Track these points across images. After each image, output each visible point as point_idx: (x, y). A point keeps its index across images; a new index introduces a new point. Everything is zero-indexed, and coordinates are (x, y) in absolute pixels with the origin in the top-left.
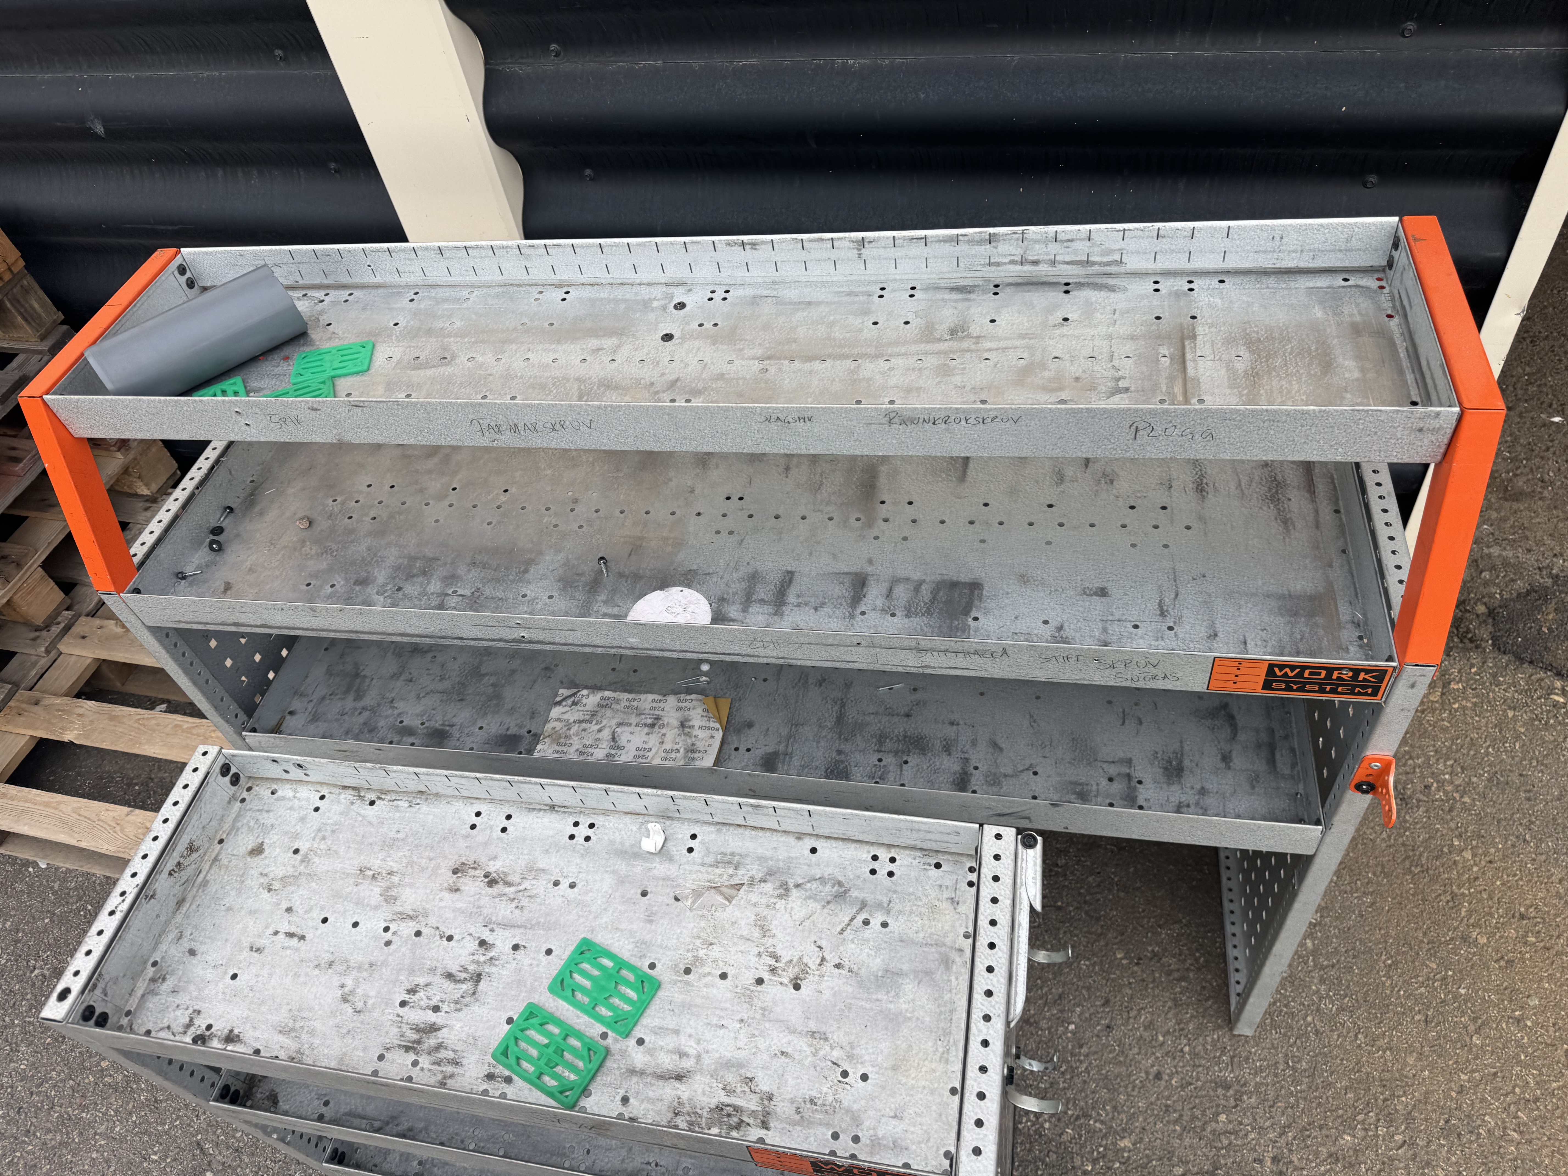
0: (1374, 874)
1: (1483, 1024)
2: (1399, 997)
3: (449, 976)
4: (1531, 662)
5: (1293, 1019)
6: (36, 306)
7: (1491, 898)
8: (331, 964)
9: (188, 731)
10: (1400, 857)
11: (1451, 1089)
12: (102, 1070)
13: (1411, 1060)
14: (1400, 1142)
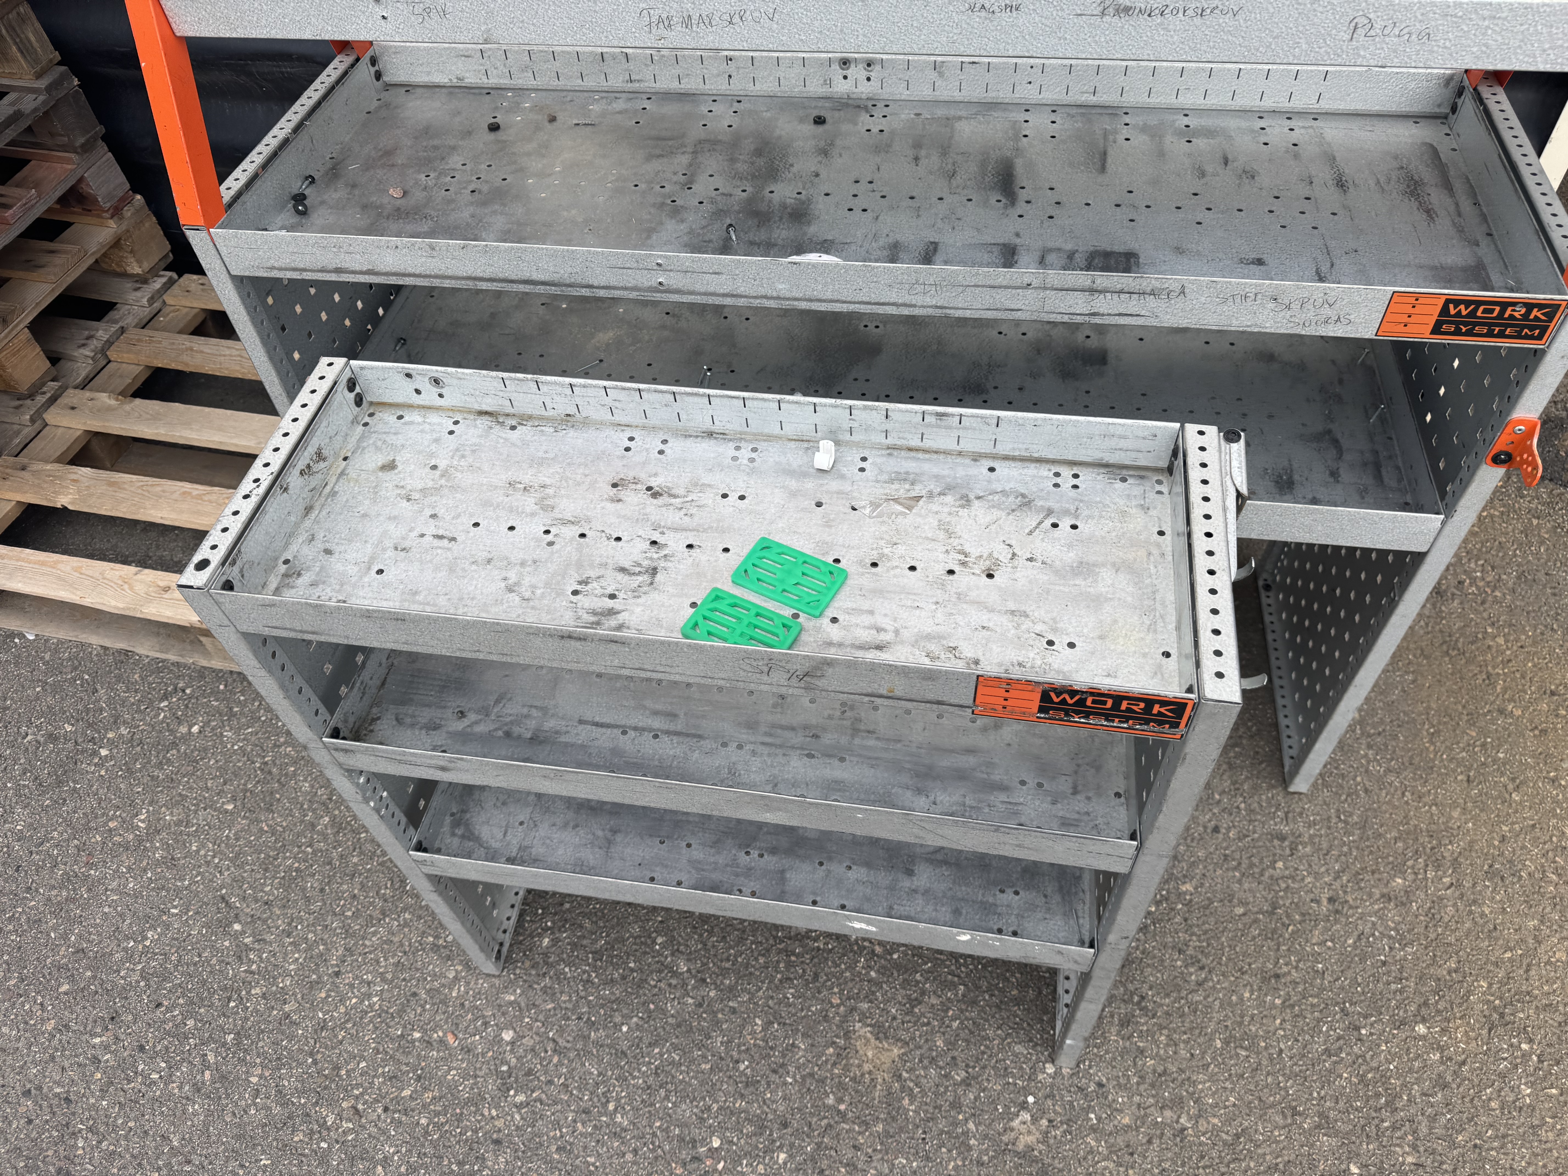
0: (1414, 656)
1: (1521, 783)
2: (1442, 760)
3: (623, 570)
4: (1551, 480)
5: (1343, 779)
6: (33, 39)
7: (1523, 677)
8: (489, 561)
9: (199, 497)
10: (1437, 642)
11: (1493, 838)
12: (110, 830)
13: (1456, 814)
14: (1448, 884)
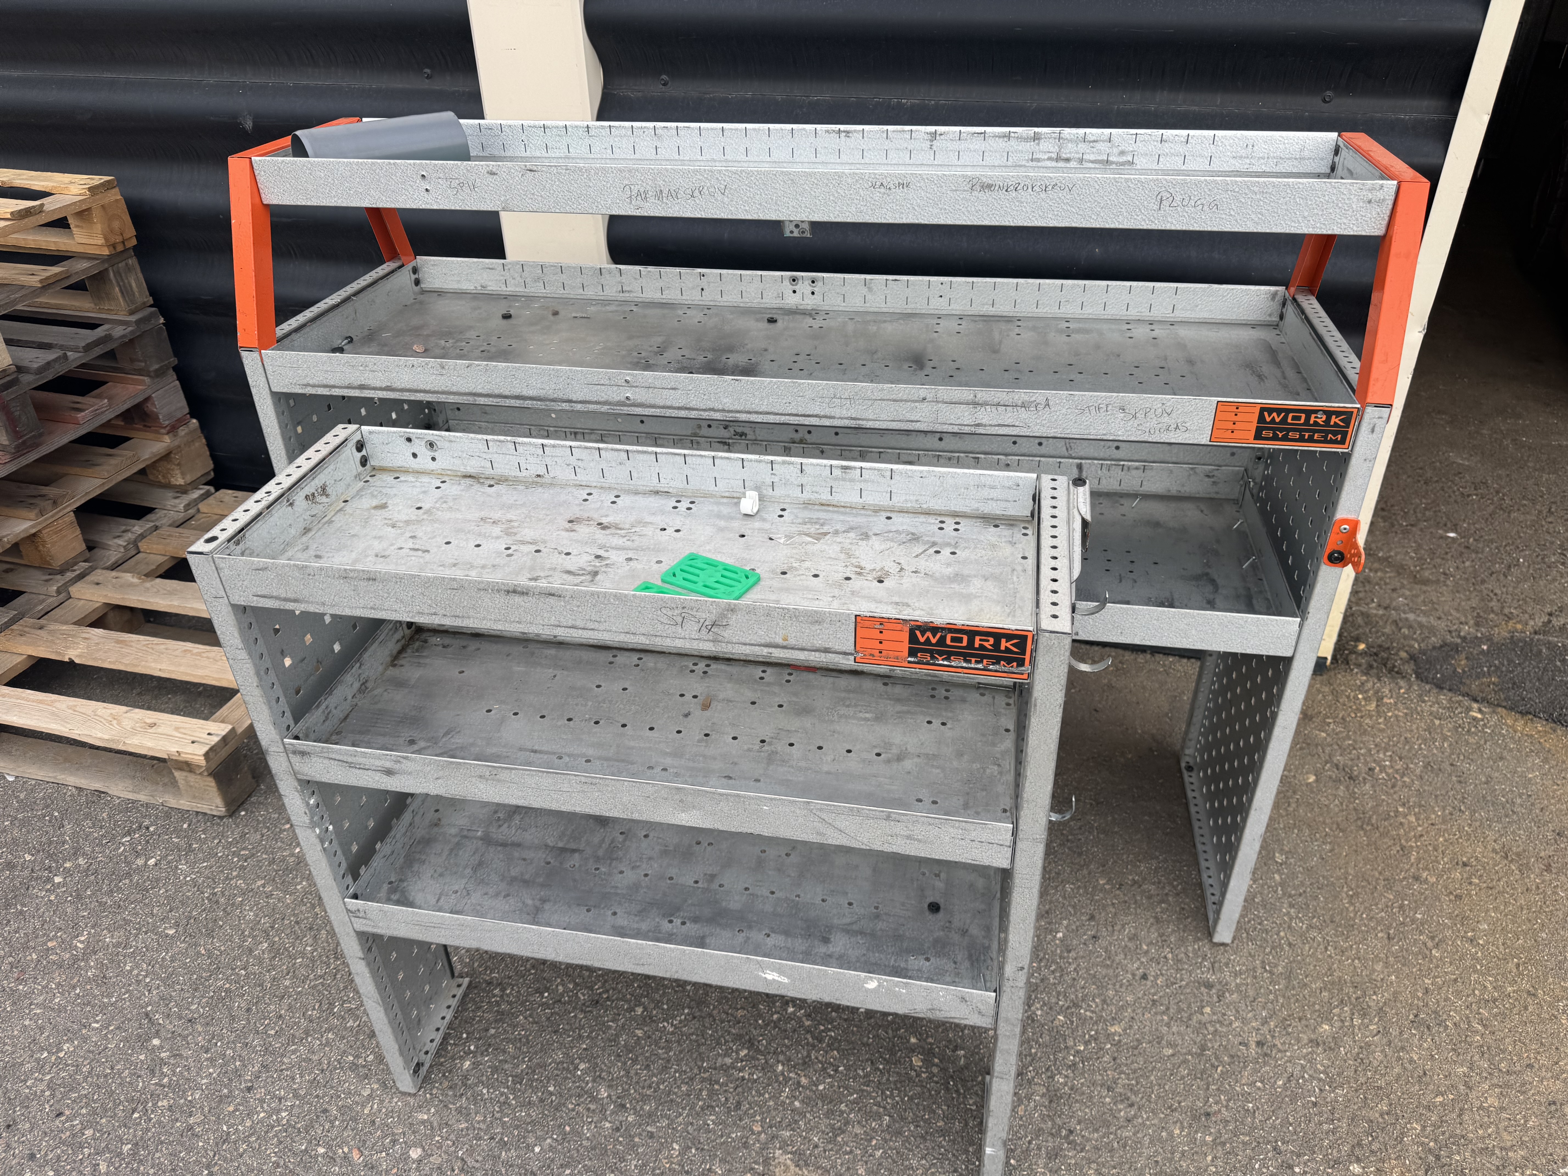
0: (1331, 829)
1: (1440, 941)
2: (1362, 919)
3: (569, 572)
4: (1450, 690)
5: (1267, 933)
6: (134, 285)
8: (455, 565)
10: (1352, 818)
11: (1417, 990)
13: (1379, 967)
14: (1375, 1032)
